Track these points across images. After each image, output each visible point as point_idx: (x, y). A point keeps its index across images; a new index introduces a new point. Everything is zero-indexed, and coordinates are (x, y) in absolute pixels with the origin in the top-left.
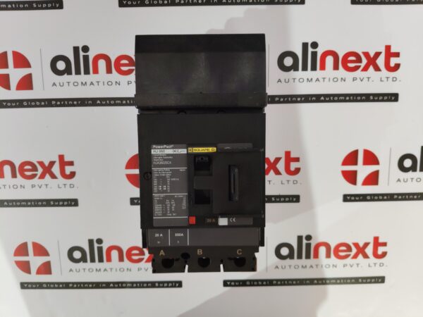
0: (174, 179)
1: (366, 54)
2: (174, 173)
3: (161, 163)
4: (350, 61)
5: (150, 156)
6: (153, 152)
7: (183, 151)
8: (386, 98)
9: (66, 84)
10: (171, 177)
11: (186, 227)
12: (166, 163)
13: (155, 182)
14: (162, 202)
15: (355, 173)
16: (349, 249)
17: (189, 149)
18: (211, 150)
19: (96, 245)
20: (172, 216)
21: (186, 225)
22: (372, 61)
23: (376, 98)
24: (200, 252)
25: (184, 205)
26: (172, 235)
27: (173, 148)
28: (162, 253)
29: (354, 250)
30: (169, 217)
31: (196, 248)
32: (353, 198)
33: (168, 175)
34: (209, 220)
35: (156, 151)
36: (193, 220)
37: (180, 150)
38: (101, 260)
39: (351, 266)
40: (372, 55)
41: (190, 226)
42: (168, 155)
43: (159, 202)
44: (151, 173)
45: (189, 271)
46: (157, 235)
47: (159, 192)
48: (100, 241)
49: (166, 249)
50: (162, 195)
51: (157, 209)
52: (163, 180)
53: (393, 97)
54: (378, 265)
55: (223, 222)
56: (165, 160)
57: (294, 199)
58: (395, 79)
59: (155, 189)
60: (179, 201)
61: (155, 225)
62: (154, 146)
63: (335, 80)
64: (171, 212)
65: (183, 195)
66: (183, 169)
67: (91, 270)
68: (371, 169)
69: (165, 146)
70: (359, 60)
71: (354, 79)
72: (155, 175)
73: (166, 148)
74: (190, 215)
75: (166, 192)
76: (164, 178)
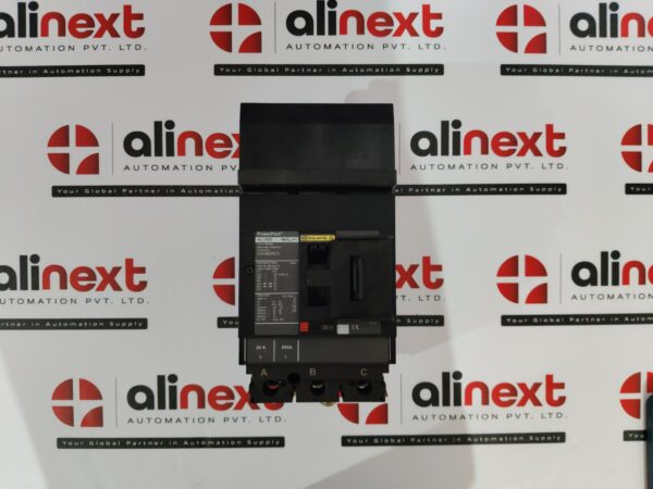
0: (283, 275)
1: (523, 135)
2: (283, 267)
3: (268, 254)
4: (502, 144)
5: (253, 245)
6: (257, 240)
7: (294, 240)
8: (550, 189)
9: (142, 168)
10: (279, 272)
11: (296, 337)
12: (273, 253)
13: (258, 278)
14: (267, 303)
15: (515, 287)
16: (513, 392)
17: (302, 236)
18: (329, 238)
19: (168, 384)
20: (279, 321)
21: (295, 333)
22: (530, 144)
23: (538, 190)
24: (312, 372)
25: (294, 308)
26: (278, 347)
27: (282, 236)
28: (264, 372)
29: (521, 394)
30: (275, 322)
31: (307, 366)
32: (514, 321)
33: (275, 269)
34: (325, 327)
35: (262, 239)
36: (305, 327)
37: (290, 238)
38: (173, 406)
39: (518, 417)
40: (530, 136)
41: (301, 335)
42: (275, 244)
43: (263, 303)
44: (254, 266)
45: (298, 401)
46: (259, 347)
47: (263, 290)
48: (173, 378)
49: (269, 366)
50: (267, 294)
51: (260, 312)
52: (268, 275)
53: (560, 189)
54: (554, 416)
55: (343, 329)
56: (272, 250)
57: (437, 322)
58: (560, 166)
59: (258, 287)
60: (287, 302)
61: (257, 332)
62: (259, 233)
63: (484, 166)
64: (278, 316)
65: (293, 295)
66: (294, 262)
67: (158, 420)
68: (537, 281)
69: (272, 233)
70: (514, 142)
71: (509, 166)
72: (259, 268)
73: (273, 236)
74: (301, 321)
75: (271, 290)
76: (270, 273)
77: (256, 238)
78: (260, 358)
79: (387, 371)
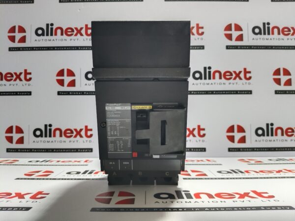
0: (122, 127)
2: (122, 124)
3: (113, 116)
5: (104, 111)
6: (107, 108)
7: (128, 108)
10: (120, 126)
11: (131, 159)
12: (116, 116)
13: (109, 129)
14: (114, 142)
17: (133, 106)
18: (148, 107)
20: (121, 151)
21: (130, 157)
24: (140, 173)
25: (129, 145)
26: (121, 163)
27: (120, 106)
28: (115, 174)
30: (119, 152)
33: (118, 124)
34: (147, 155)
35: (109, 107)
36: (135, 155)
37: (126, 107)
41: (134, 158)
42: (117, 110)
43: (112, 142)
44: (106, 123)
46: (111, 163)
47: (111, 136)
49: (117, 171)
50: (114, 138)
51: (111, 147)
52: (114, 127)
56: (115, 114)
59: (109, 133)
61: (109, 157)
62: (107, 104)
64: (120, 149)
65: (128, 138)
66: (128, 120)
69: (115, 104)
72: (109, 124)
73: (116, 106)
74: (133, 151)
75: (116, 135)
77: (106, 107)
78: (112, 168)
79: (180, 173)
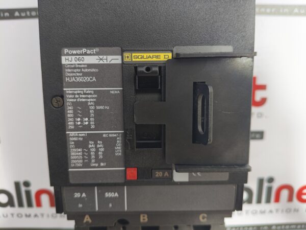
0: (101, 107)
2: (101, 98)
3: (79, 79)
5: (60, 67)
6: (64, 60)
7: (115, 59)
10: (96, 104)
11: (123, 185)
12: (87, 79)
13: (70, 112)
14: (82, 144)
17: (126, 54)
18: (164, 57)
19: (23, 189)
20: (99, 167)
21: (121, 180)
24: (144, 219)
25: (119, 149)
26: (101, 196)
27: (97, 54)
28: (87, 219)
30: (95, 167)
31: (137, 215)
33: (91, 101)
34: (159, 174)
35: (68, 59)
36: (132, 173)
37: (110, 58)
38: (30, 205)
42: (90, 66)
43: (78, 144)
44: (62, 97)
46: (77, 195)
47: (77, 128)
48: (27, 184)
49: (93, 215)
50: (83, 133)
51: (75, 155)
52: (82, 109)
55: (180, 177)
56: (85, 74)
57: (258, 136)
59: (70, 124)
60: (109, 143)
61: (72, 181)
62: (66, 51)
64: (98, 160)
65: (116, 134)
66: (116, 90)
67: (19, 216)
69: (84, 50)
72: (69, 100)
73: (86, 54)
74: (127, 164)
75: (87, 128)
76: (85, 105)
77: (63, 58)
78: (80, 206)
79: (230, 216)
